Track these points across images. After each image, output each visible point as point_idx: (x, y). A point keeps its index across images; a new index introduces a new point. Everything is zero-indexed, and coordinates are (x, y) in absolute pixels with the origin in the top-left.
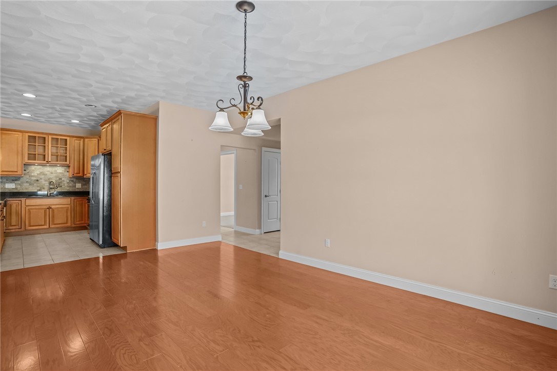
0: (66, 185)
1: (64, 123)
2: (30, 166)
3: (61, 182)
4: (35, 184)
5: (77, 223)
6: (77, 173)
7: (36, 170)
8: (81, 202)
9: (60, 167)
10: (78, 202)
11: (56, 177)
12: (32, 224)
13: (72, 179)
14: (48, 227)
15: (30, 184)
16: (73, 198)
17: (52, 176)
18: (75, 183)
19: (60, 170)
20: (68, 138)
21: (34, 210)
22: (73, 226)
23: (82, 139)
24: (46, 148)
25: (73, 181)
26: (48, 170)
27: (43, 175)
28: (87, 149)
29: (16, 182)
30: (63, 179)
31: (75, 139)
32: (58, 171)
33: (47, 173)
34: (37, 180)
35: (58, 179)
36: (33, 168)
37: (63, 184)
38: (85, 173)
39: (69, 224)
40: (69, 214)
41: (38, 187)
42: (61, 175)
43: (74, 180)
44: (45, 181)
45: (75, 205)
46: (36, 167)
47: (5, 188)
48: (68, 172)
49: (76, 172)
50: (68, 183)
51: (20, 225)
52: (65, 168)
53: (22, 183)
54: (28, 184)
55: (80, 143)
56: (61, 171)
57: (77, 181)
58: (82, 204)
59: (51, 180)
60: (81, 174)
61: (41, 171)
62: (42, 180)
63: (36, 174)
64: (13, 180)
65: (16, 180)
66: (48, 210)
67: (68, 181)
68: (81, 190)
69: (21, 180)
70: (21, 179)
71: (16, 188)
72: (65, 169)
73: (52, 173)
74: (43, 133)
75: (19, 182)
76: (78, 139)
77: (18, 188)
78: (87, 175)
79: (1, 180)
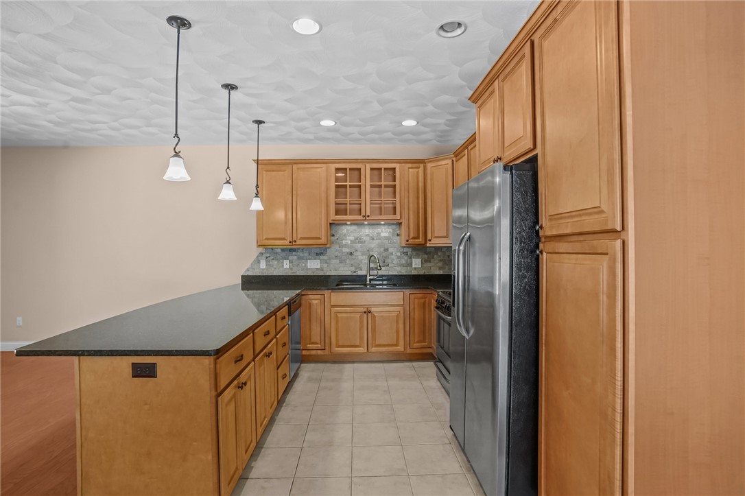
0: (395, 262)
1: (389, 135)
2: (338, 227)
3: (387, 257)
4: (348, 261)
5: (416, 345)
6: (414, 238)
7: (349, 234)
8: (422, 300)
9: (386, 227)
10: (416, 300)
11: (380, 246)
12: (340, 344)
13: (406, 250)
14: (366, 351)
15: (341, 262)
16: (408, 292)
17: (373, 244)
18: (411, 258)
19: (385, 232)
20: (397, 166)
21: (344, 315)
22: (409, 351)
23: (422, 166)
24: (363, 188)
25: (406, 254)
26: (367, 231)
27: (360, 242)
28: (432, 186)
29: (321, 257)
30: (391, 250)
31: (410, 165)
32: (383, 234)
33: (364, 238)
34: (351, 254)
35: (382, 249)
36: (344, 230)
37: (390, 261)
38: (429, 237)
39: (401, 348)
40: (401, 326)
41: (352, 265)
42: (387, 242)
43: (409, 250)
44: (363, 254)
45: (412, 308)
46: (348, 227)
47: (307, 269)
48: (398, 235)
49: (411, 236)
50: (398, 257)
51: (323, 343)
52: (394, 227)
53: (330, 259)
54: (338, 261)
55: (418, 172)
56: (387, 235)
57: (414, 253)
58: (424, 304)
59: (371, 253)
60: (421, 240)
61: (356, 235)
62: (359, 253)
63: (349, 242)
64: (317, 254)
65: (321, 254)
66: (365, 315)
67: (399, 254)
68: (422, 273)
69: (328, 254)
70: (328, 251)
71: (321, 269)
72: (393, 229)
73: (373, 239)
74: (356, 161)
75: (325, 257)
76: (415, 165)
77: (325, 269)
78: (432, 242)
79: (301, 255)
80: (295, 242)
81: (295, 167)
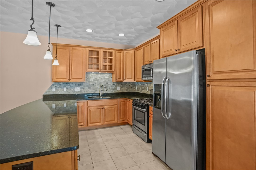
0: (110, 88)
1: (111, 39)
2: (89, 74)
3: (107, 86)
4: (92, 88)
5: (121, 120)
6: (119, 79)
7: (93, 77)
8: (123, 103)
9: (107, 74)
10: (121, 103)
11: (105, 82)
12: (92, 122)
13: (114, 83)
14: (102, 124)
15: (89, 88)
16: (118, 99)
17: (102, 81)
18: (116, 86)
19: (107, 76)
20: (113, 51)
21: (93, 110)
22: (119, 122)
23: (122, 52)
24: (100, 59)
25: (115, 85)
26: (99, 76)
27: (97, 80)
28: (126, 59)
29: (81, 86)
30: (109, 83)
31: (118, 51)
32: (106, 77)
33: (99, 79)
34: (93, 85)
35: (106, 83)
36: (91, 75)
37: (108, 87)
38: (124, 78)
39: (116, 121)
40: (116, 113)
41: (93, 89)
42: (107, 80)
43: (116, 83)
44: (98, 85)
45: (120, 105)
46: (92, 74)
47: (74, 91)
48: (111, 78)
50: (112, 86)
51: (84, 122)
52: (110, 74)
53: (84, 87)
54: (88, 88)
55: (121, 54)
56: (107, 77)
57: (117, 84)
58: (124, 103)
59: (101, 85)
60: (121, 79)
61: (95, 77)
62: (96, 85)
63: (92, 80)
64: (79, 85)
65: (81, 85)
66: (102, 109)
67: (112, 85)
68: (120, 92)
69: (83, 85)
70: (84, 83)
71: (81, 91)
72: (110, 76)
73: (102, 79)
74: (97, 48)
75: (82, 86)
76: (120, 51)
77: (82, 91)
78: (126, 80)
79: (72, 85)
80: (71, 80)
81: (71, 48)
